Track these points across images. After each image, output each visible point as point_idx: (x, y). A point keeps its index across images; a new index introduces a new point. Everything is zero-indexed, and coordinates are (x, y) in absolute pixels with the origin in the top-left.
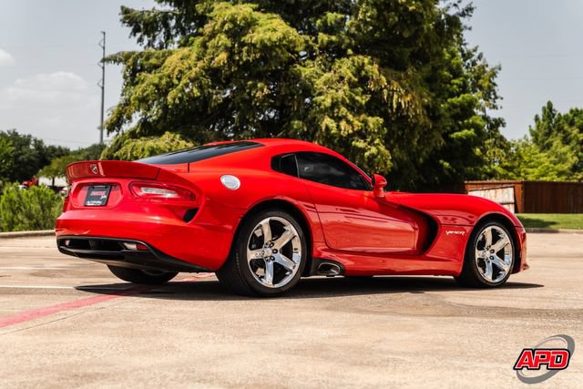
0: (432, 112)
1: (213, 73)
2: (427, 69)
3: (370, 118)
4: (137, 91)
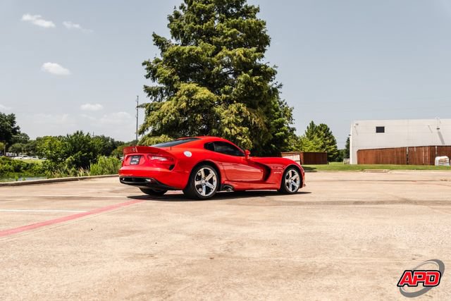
0: (267, 125)
1: (181, 111)
2: (265, 109)
3: (243, 128)
4: (151, 118)
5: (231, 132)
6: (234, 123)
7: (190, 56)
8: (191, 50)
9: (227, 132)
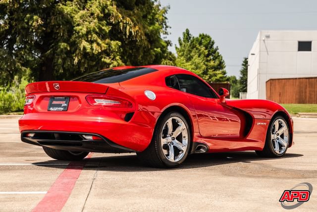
3: (112, 42)
5: (92, 49)
6: (96, 33)
9: (85, 48)
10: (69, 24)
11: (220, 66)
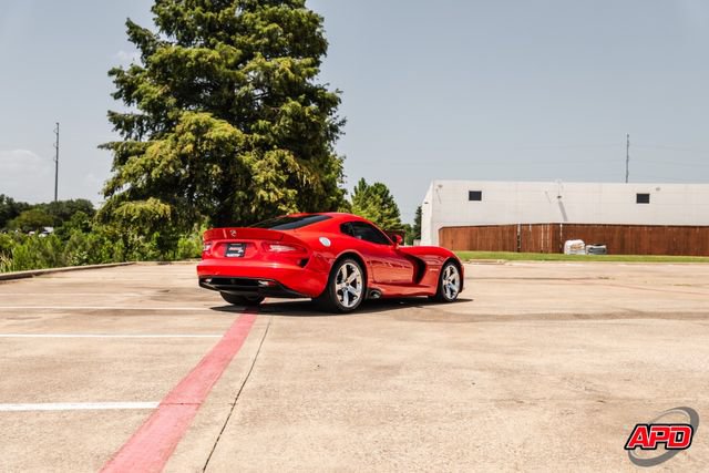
3: (289, 191)
5: (269, 197)
6: (274, 182)
7: (199, 64)
8: (200, 55)
9: (262, 197)
10: (247, 173)
11: (395, 214)
